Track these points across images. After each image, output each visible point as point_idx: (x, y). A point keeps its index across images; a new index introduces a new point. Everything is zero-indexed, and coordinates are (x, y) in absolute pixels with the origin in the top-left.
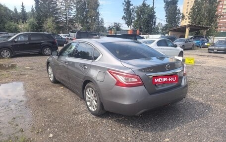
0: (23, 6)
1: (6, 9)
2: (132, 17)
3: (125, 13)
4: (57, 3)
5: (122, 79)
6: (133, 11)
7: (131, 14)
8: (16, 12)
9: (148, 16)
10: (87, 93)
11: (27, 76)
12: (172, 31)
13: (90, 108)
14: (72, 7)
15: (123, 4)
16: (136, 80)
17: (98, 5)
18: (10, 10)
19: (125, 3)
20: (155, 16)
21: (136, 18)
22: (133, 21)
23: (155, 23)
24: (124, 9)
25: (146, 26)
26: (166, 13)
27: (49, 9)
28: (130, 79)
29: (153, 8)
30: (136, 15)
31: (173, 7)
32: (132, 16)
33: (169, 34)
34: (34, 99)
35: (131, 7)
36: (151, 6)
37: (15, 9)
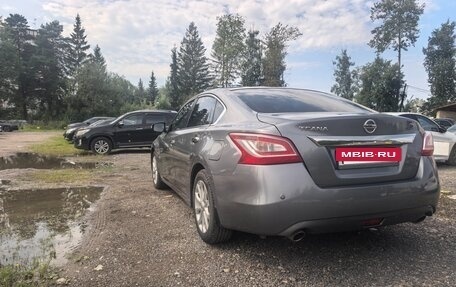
0: (153, 78)
1: (126, 84)
2: (353, 88)
3: (337, 80)
4: (209, 70)
5: (252, 148)
6: (355, 75)
7: (349, 82)
8: (141, 88)
9: (388, 84)
10: (197, 194)
11: (118, 179)
12: (443, 109)
13: (200, 226)
14: (235, 75)
15: (334, 63)
16: (283, 149)
17: (283, 68)
18: (132, 86)
19: (337, 62)
20: (403, 82)
21: (361, 89)
22: (355, 94)
23: (404, 96)
24: (336, 73)
25: (384, 103)
26: (430, 75)
27: (195, 79)
28: (269, 145)
29: (397, 67)
30: (361, 83)
31: (446, 62)
32: (353, 85)
33: (438, 117)
34: (109, 211)
35: (351, 69)
36: (392, 63)
37: (141, 84)
